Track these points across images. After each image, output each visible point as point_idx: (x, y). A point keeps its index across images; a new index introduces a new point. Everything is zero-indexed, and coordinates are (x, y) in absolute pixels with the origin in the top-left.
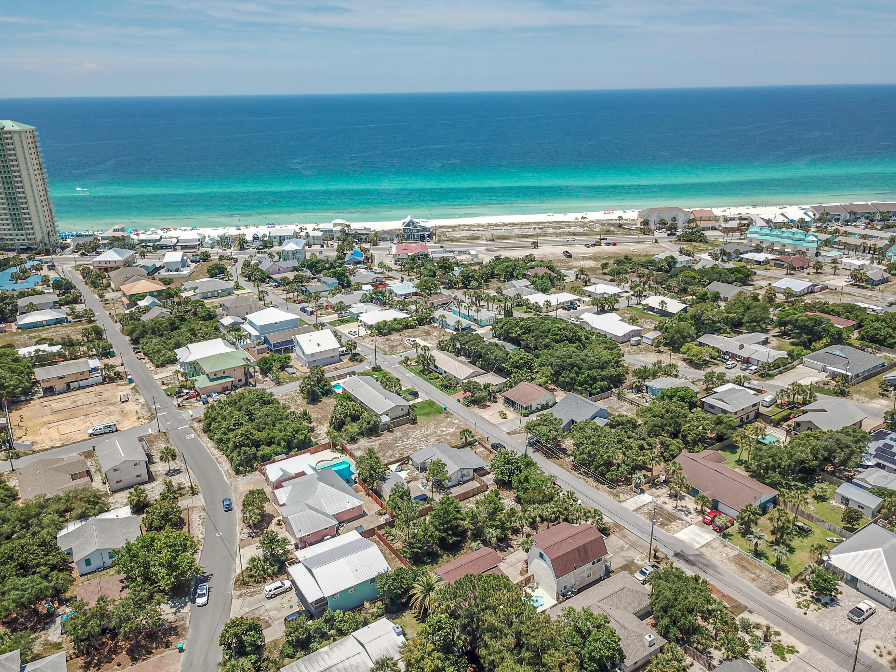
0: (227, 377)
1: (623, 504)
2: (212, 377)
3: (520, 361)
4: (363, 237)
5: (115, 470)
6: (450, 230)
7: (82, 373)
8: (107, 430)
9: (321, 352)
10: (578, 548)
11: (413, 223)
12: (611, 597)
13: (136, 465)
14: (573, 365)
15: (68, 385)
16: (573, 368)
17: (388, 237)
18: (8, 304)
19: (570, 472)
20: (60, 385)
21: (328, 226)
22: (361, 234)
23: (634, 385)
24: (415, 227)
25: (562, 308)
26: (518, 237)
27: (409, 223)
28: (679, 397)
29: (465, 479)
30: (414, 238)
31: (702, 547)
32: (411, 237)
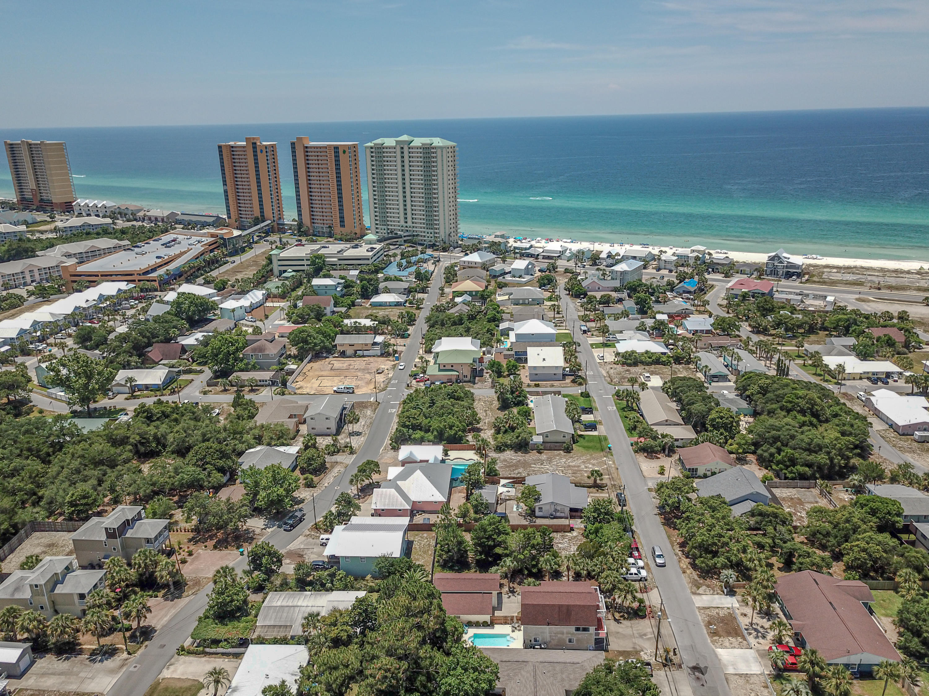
0: (453, 370)
1: (693, 597)
2: (442, 367)
3: (717, 420)
4: (719, 267)
5: (312, 419)
6: (835, 270)
7: (366, 345)
8: (346, 391)
9: (544, 367)
10: (560, 607)
11: (779, 258)
12: (556, 664)
13: (327, 419)
14: (776, 439)
15: (356, 351)
16: (775, 442)
17: (748, 270)
18: (372, 285)
19: (673, 546)
20: (350, 351)
21: (686, 251)
22: (718, 264)
23: (852, 483)
24: (781, 262)
25: (869, 379)
26: (890, 288)
27: (774, 256)
28: (871, 508)
29: (558, 514)
30: (778, 275)
31: (736, 674)
32: (774, 272)
